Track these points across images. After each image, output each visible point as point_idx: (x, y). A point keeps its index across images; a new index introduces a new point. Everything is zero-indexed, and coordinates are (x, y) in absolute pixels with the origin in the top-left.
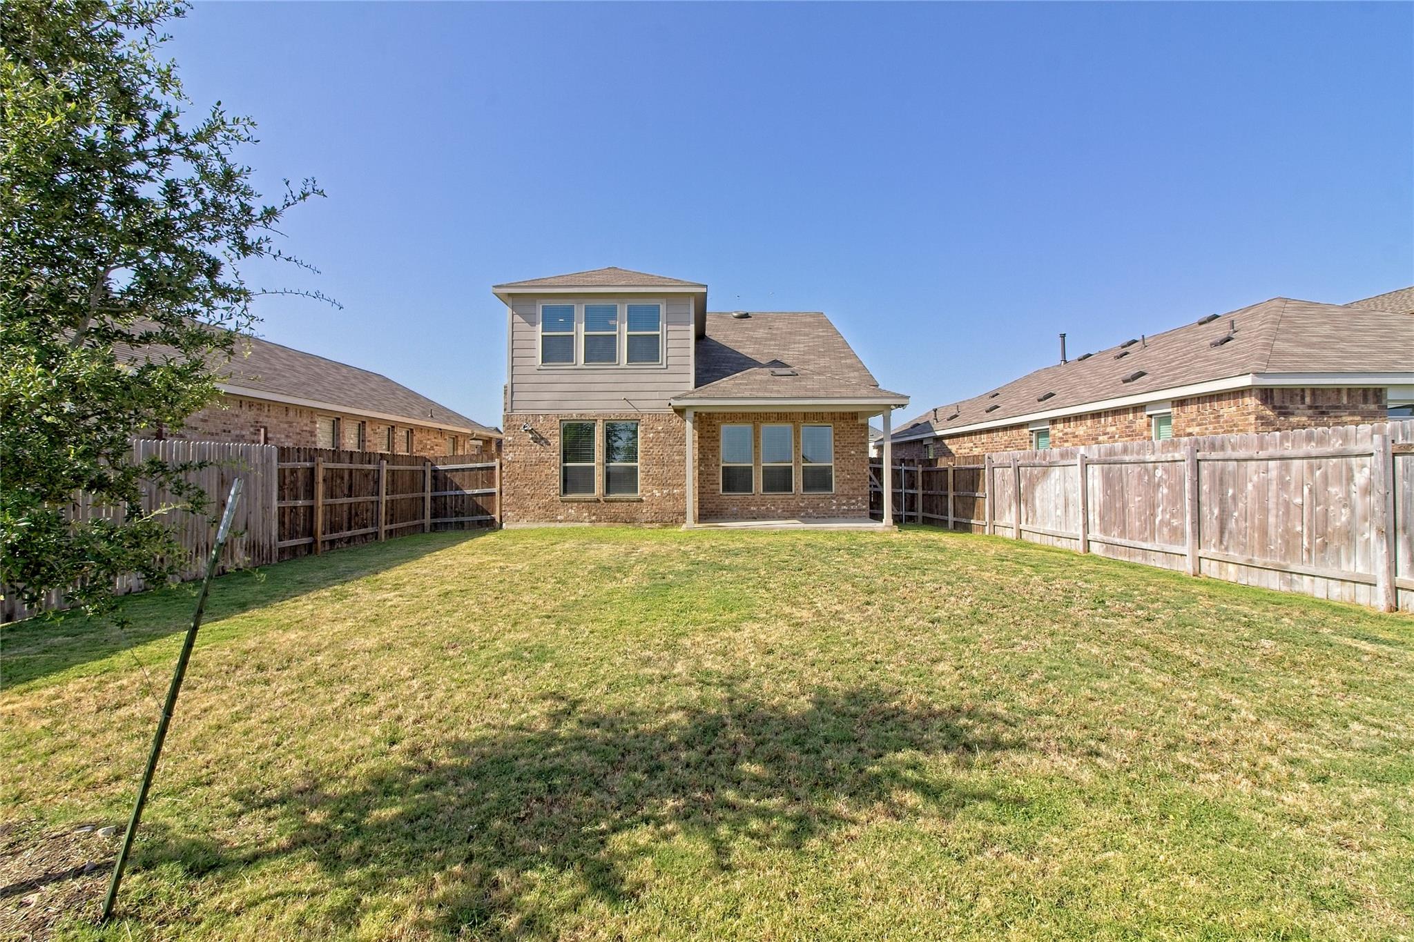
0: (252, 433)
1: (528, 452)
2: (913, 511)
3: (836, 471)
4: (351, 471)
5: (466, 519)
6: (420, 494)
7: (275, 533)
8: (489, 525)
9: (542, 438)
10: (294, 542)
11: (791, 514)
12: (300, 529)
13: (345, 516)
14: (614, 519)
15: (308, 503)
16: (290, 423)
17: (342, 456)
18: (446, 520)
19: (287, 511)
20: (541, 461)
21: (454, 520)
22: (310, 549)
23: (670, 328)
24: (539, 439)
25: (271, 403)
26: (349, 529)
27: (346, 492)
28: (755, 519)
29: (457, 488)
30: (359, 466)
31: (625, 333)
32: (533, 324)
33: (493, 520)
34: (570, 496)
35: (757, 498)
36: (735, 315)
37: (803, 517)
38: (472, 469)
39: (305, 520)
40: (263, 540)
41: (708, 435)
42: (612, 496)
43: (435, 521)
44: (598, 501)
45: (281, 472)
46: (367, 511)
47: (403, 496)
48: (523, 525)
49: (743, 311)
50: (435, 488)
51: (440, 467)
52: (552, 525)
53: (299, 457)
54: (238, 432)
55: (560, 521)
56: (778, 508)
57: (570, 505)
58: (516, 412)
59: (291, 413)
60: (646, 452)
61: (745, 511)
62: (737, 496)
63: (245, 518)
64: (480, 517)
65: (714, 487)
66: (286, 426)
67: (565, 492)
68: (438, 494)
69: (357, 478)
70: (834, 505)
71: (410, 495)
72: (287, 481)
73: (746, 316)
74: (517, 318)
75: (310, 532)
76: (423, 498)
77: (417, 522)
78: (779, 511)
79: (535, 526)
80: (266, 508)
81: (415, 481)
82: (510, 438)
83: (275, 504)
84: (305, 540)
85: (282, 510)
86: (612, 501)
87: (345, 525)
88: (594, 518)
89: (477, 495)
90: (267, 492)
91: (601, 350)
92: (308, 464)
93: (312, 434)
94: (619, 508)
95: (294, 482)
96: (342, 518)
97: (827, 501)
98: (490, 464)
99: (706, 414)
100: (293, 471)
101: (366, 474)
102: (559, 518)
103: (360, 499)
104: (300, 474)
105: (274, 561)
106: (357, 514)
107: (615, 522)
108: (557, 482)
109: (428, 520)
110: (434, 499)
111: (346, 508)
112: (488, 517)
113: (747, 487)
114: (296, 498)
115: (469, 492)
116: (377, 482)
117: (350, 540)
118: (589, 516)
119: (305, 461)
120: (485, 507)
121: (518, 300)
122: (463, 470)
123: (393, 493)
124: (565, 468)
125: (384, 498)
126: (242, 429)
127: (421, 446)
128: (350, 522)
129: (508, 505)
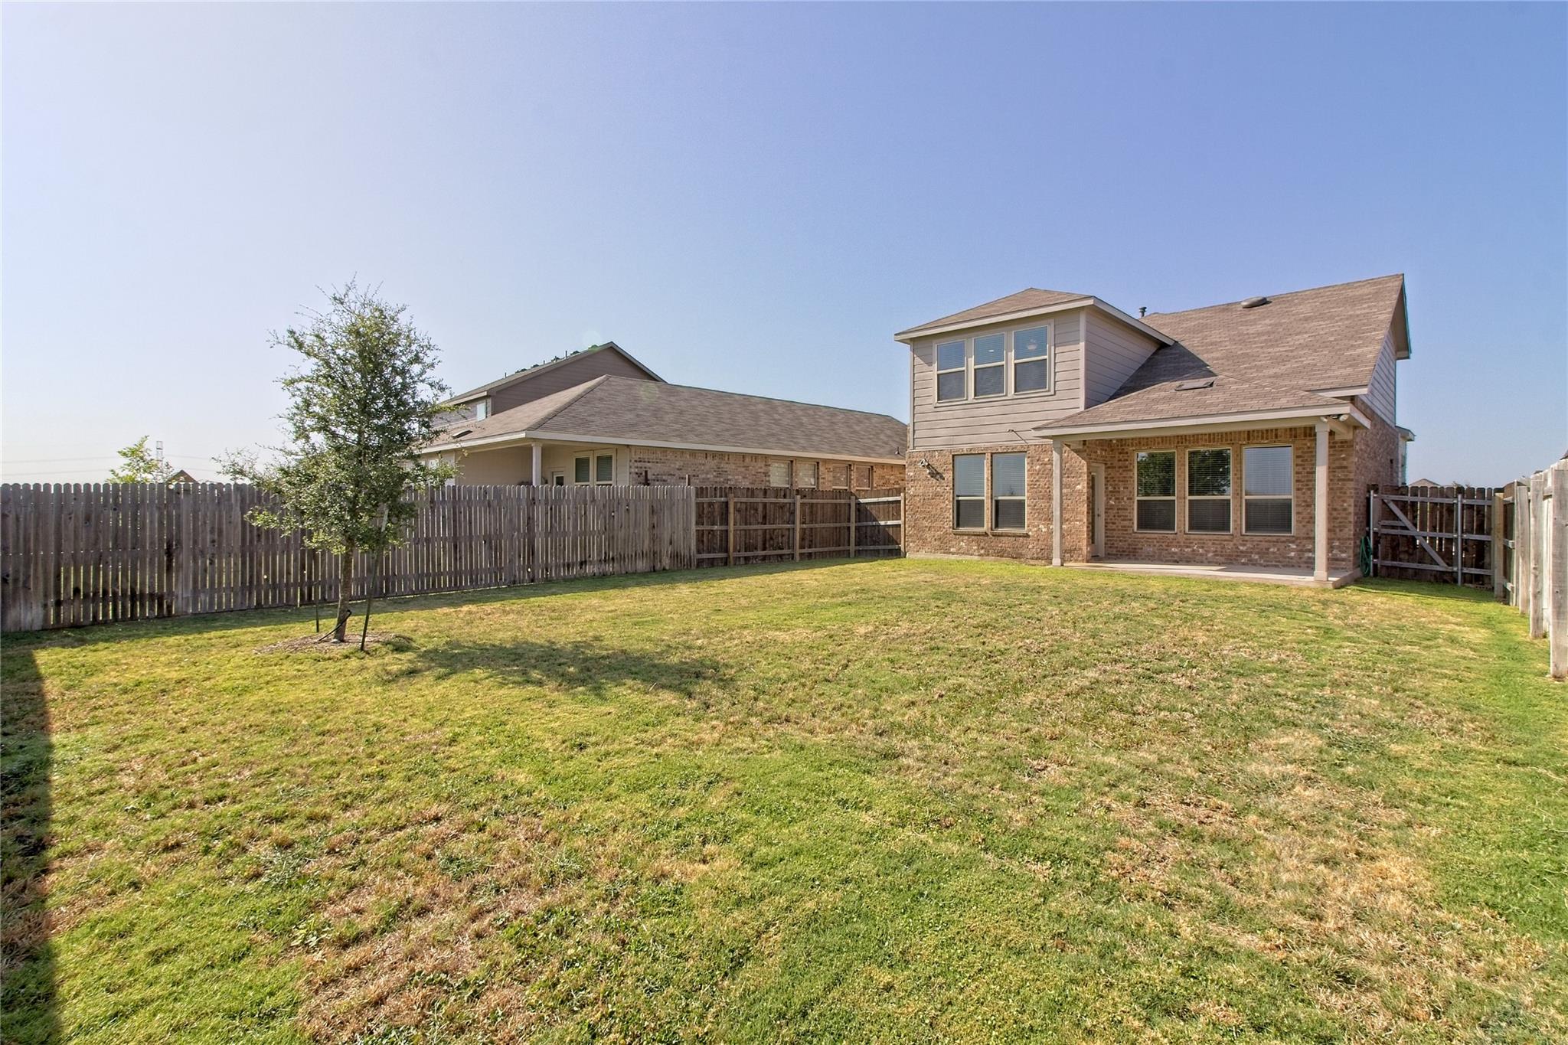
0: (715, 476)
1: (925, 486)
2: (1482, 567)
3: (1298, 505)
4: (765, 505)
5: (880, 547)
6: (845, 524)
7: (693, 548)
8: (896, 553)
9: (938, 473)
10: (712, 556)
11: (1231, 561)
12: (717, 546)
13: (760, 539)
14: (1001, 554)
15: (724, 528)
16: (747, 468)
17: (756, 492)
18: (866, 548)
19: (706, 533)
20: (937, 495)
21: (872, 547)
22: (726, 562)
23: (1058, 350)
24: (935, 474)
25: (729, 454)
26: (764, 549)
27: (760, 520)
28: (1176, 562)
29: (875, 520)
30: (773, 500)
31: (1012, 362)
32: (930, 364)
33: (900, 549)
34: (962, 530)
35: (1181, 538)
36: (1245, 304)
37: (1243, 564)
38: (884, 502)
39: (721, 540)
40: (684, 552)
41: (1121, 463)
42: (1000, 530)
43: (858, 548)
44: (986, 534)
45: (700, 506)
46: (783, 536)
47: (823, 525)
48: (922, 555)
49: (1256, 297)
50: (859, 519)
51: (861, 501)
52: (946, 557)
53: (715, 494)
54: (704, 476)
55: (953, 554)
56: (1207, 552)
57: (961, 538)
58: (917, 449)
59: (748, 460)
60: (1032, 486)
61: (1164, 553)
62: (1155, 534)
63: (669, 536)
64: (890, 547)
65: (1126, 523)
66: (743, 469)
67: (958, 525)
68: (859, 524)
69: (770, 510)
70: (1293, 550)
71: (832, 525)
72: (705, 512)
73: (1264, 302)
74: (918, 360)
75: (727, 550)
76: (849, 528)
77: (841, 548)
78: (1210, 555)
79: (932, 557)
80: (686, 530)
81: (837, 512)
82: (912, 474)
83: (694, 528)
84: (723, 555)
85: (700, 533)
86: (999, 536)
87: (760, 545)
88: (982, 552)
89: (889, 526)
90: (687, 517)
91: (989, 382)
92: (723, 499)
93: (766, 474)
94: (1005, 543)
95: (712, 513)
96: (757, 541)
97: (1282, 546)
98: (898, 498)
99: (1117, 440)
100: (710, 504)
101: (782, 507)
102: (952, 550)
103: (774, 527)
104: (716, 506)
105: (693, 568)
106: (771, 538)
107: (1001, 556)
108: (950, 515)
109: (852, 547)
110: (857, 529)
111: (760, 533)
112: (897, 547)
113: (1169, 525)
114: (713, 524)
115: (882, 523)
116: (793, 513)
117: (764, 558)
118: (978, 549)
119: (721, 496)
120: (894, 537)
121: (919, 343)
122: (879, 503)
123: (811, 522)
124: (958, 501)
125: (798, 526)
126: (707, 474)
127: (883, 481)
128: (764, 544)
129: (911, 536)
